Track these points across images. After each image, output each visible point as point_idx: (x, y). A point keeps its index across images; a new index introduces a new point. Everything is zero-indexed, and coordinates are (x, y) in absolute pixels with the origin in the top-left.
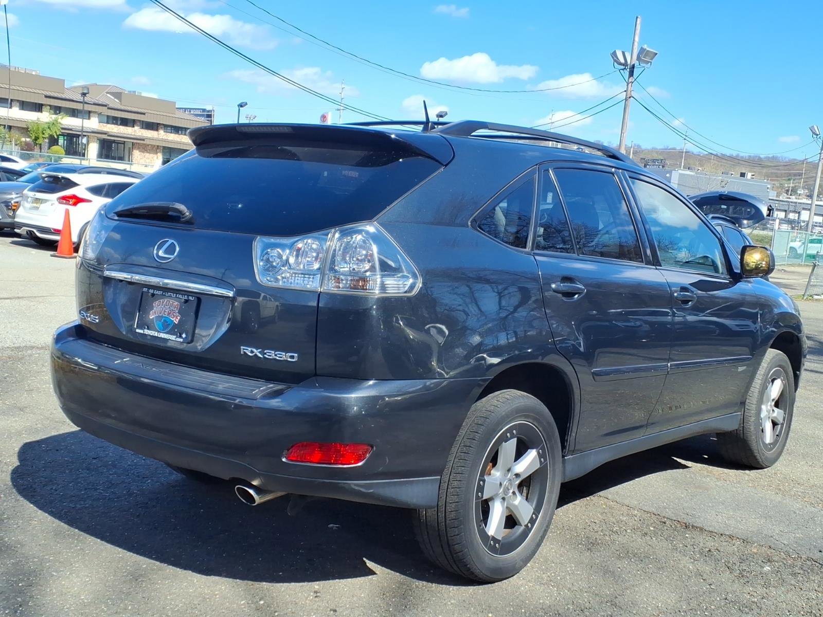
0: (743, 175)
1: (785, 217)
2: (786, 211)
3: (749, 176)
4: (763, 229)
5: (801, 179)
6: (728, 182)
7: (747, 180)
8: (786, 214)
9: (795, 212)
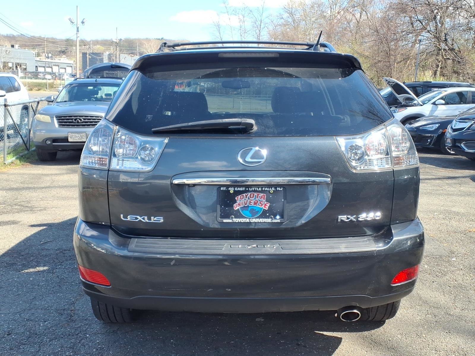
0: (13, 46)
1: (45, 71)
2: (44, 67)
3: (16, 46)
4: (36, 79)
5: (44, 47)
6: (10, 51)
7: (16, 49)
8: (45, 69)
9: (49, 67)
